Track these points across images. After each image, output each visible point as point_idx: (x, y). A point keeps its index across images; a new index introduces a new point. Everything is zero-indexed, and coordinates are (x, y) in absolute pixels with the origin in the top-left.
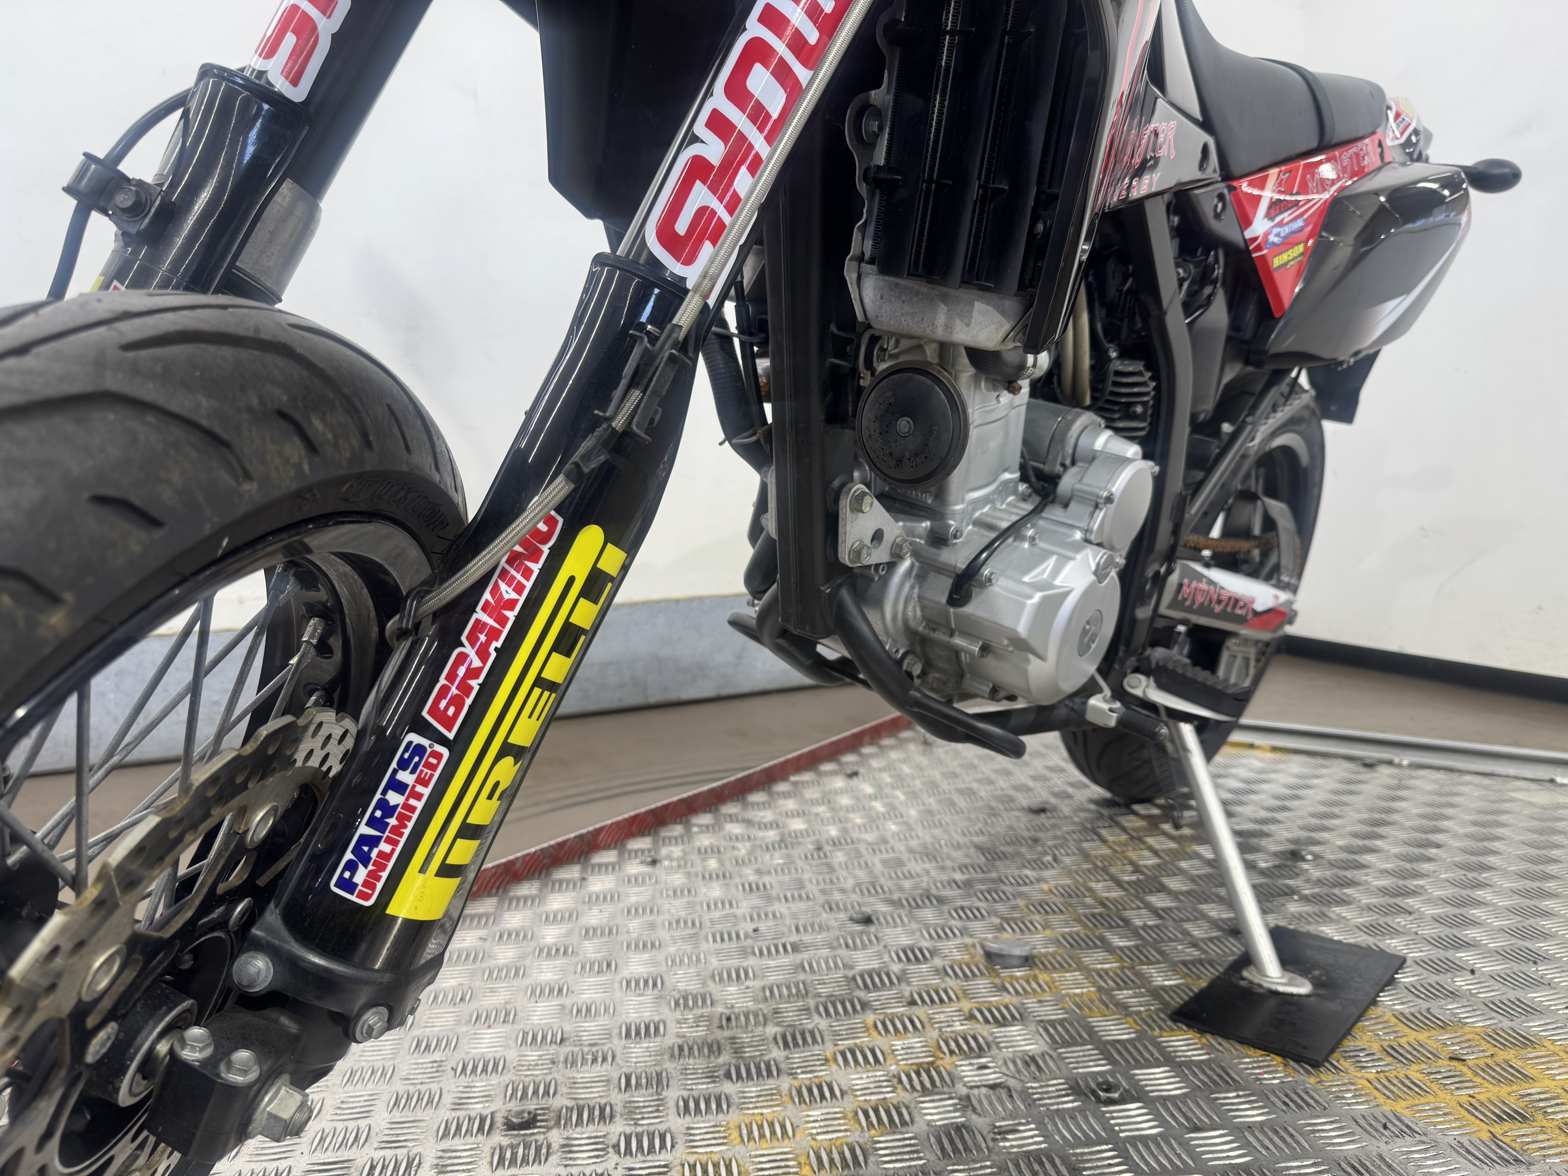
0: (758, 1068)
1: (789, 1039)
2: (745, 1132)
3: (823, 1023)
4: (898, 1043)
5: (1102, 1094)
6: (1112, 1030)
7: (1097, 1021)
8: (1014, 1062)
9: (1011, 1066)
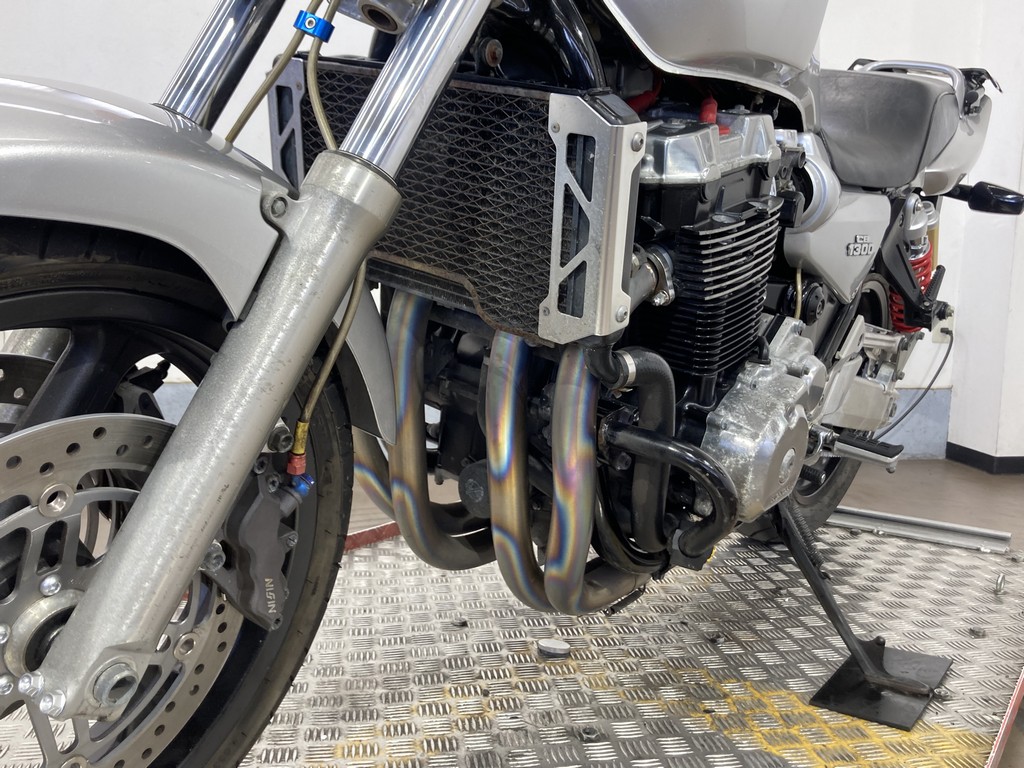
0: (365, 713)
1: (390, 696)
2: (346, 750)
3: (415, 688)
4: (462, 701)
5: (585, 736)
6: (607, 698)
7: (599, 692)
8: (535, 715)
9: (532, 718)
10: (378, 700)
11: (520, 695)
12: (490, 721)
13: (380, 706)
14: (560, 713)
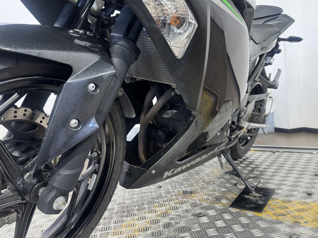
0: (131, 215)
1: (139, 209)
2: (126, 226)
3: (146, 206)
4: (161, 209)
5: (199, 215)
6: (205, 204)
7: (202, 202)
8: (183, 211)
9: (182, 211)
10: (136, 211)
11: (178, 205)
12: (169, 214)
13: (136, 212)
14: (191, 209)
